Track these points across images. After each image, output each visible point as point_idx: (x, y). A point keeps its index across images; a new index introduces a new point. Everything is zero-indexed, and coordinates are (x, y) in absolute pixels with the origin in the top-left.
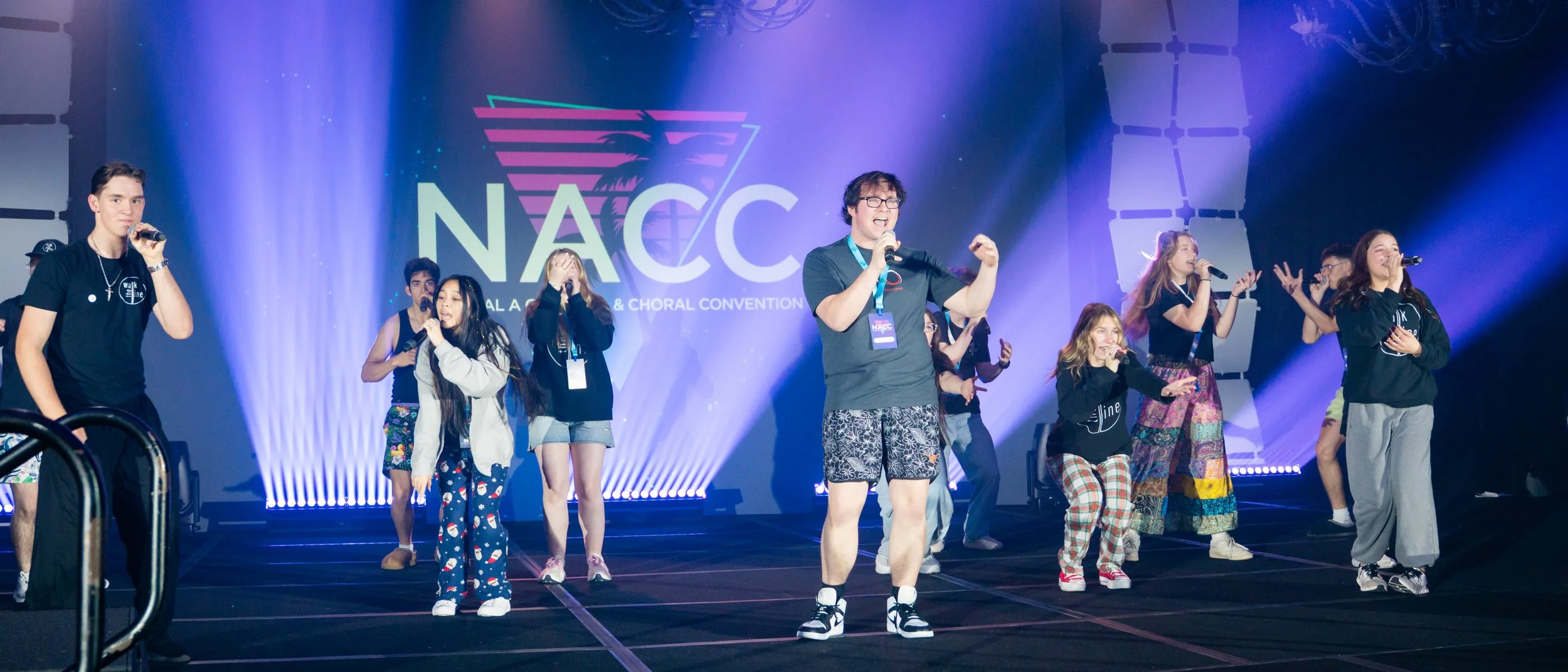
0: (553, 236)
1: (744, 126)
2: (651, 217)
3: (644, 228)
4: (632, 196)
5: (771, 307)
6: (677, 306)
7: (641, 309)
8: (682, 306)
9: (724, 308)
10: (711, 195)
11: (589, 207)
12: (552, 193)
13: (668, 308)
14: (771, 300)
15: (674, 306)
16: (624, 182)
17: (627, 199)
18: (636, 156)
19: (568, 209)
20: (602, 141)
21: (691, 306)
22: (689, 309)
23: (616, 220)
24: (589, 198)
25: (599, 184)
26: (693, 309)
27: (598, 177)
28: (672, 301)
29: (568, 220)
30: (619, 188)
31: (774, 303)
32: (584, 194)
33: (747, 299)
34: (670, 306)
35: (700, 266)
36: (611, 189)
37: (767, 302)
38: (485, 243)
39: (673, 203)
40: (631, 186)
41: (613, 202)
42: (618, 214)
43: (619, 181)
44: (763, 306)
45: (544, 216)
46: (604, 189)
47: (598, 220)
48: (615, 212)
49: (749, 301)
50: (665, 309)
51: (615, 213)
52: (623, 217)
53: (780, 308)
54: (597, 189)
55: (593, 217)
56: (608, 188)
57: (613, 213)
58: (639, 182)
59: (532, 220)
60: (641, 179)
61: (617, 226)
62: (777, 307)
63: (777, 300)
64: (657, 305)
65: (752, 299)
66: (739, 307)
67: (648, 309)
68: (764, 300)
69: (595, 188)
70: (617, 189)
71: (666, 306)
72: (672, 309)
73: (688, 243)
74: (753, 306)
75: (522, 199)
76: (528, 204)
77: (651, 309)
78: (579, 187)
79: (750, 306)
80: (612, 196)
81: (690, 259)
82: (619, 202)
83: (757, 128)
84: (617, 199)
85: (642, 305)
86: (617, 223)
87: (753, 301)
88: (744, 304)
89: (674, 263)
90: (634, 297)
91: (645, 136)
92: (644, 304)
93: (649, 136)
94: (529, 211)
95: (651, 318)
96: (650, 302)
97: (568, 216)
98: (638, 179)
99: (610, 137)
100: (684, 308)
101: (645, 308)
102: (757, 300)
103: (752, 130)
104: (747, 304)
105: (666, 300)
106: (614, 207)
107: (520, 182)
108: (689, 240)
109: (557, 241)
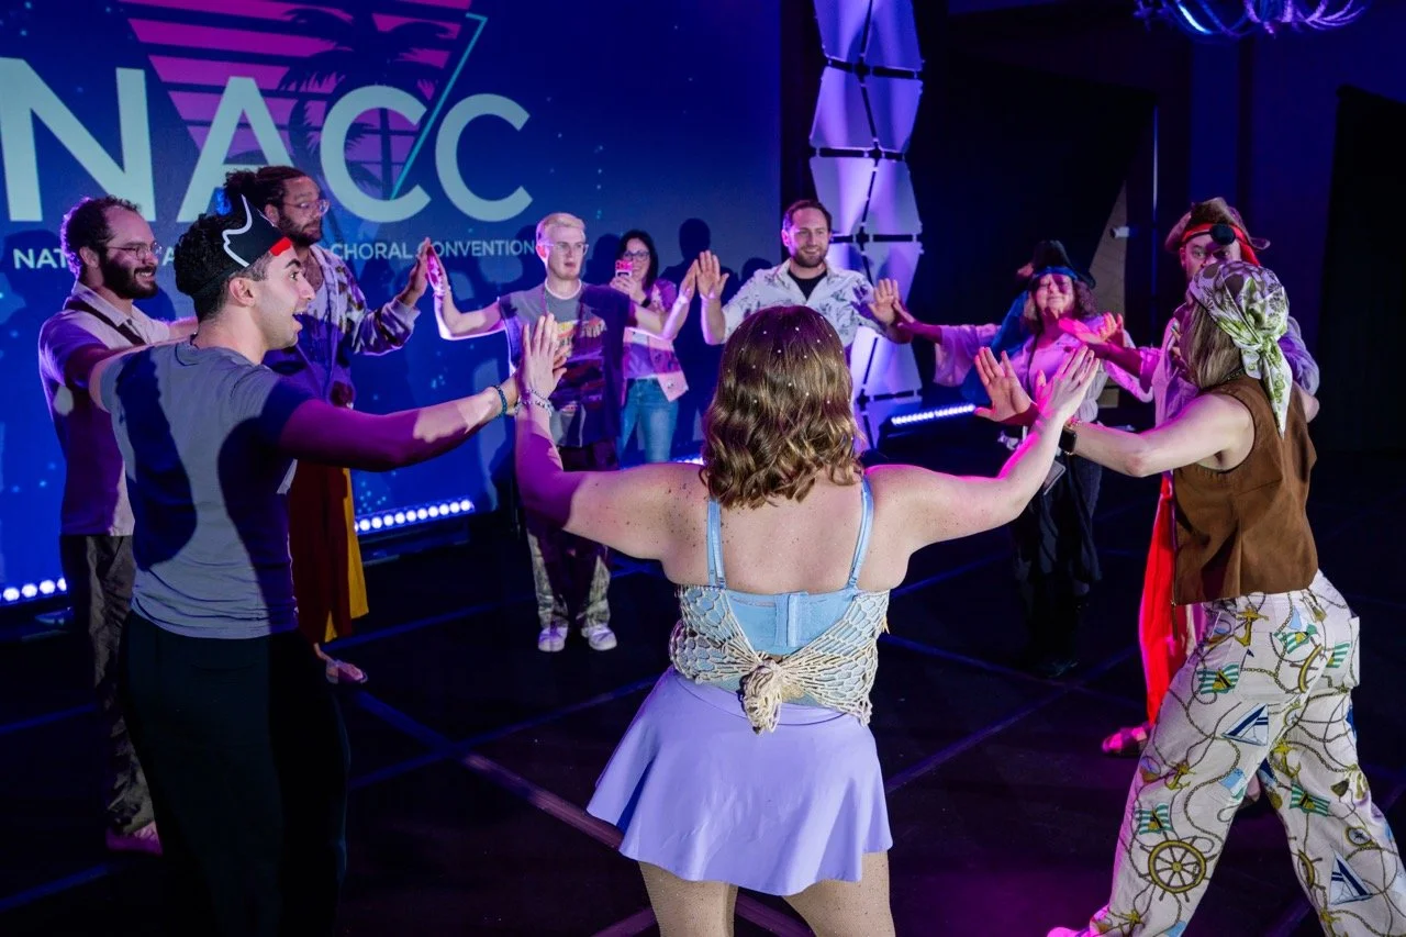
0: (223, 153)
1: (469, 15)
2: (356, 131)
3: (347, 147)
4: (331, 100)
5: (500, 253)
6: (391, 254)
7: (347, 258)
8: (398, 253)
9: (447, 255)
10: (430, 105)
11: (273, 111)
12: (220, 90)
13: (380, 255)
14: (500, 243)
15: (387, 253)
16: (320, 80)
17: (324, 104)
18: (335, 44)
19: (243, 115)
20: (288, 18)
21: (408, 253)
22: (406, 256)
23: (311, 134)
24: (271, 99)
25: (285, 81)
26: (410, 257)
27: (281, 72)
28: (384, 245)
29: (242, 131)
30: (314, 88)
31: (503, 246)
32: (265, 93)
33: (474, 243)
34: (383, 253)
35: (418, 200)
36: (303, 89)
37: (496, 247)
38: (120, 162)
39: (384, 113)
40: (328, 86)
41: (306, 107)
42: (313, 125)
43: (313, 78)
44: (492, 252)
45: (208, 124)
46: (292, 88)
47: (286, 133)
48: (308, 121)
49: (476, 246)
50: (377, 257)
51: (309, 124)
52: (319, 129)
53: (510, 254)
54: (283, 88)
55: (280, 127)
56: (298, 87)
57: (305, 123)
58: (340, 80)
59: (191, 129)
60: (343, 77)
61: (312, 141)
62: (507, 253)
63: (507, 243)
64: (366, 251)
65: (478, 242)
66: (465, 254)
67: (356, 257)
68: (492, 243)
69: (280, 86)
70: (310, 89)
71: (377, 252)
72: (385, 257)
73: (403, 169)
74: (481, 251)
75: (175, 96)
76: (185, 104)
77: (358, 255)
78: (258, 81)
79: (476, 252)
80: (303, 98)
81: (405, 189)
82: (314, 107)
83: (484, 20)
84: (310, 104)
85: (347, 252)
86: (310, 138)
87: (481, 246)
88: (470, 247)
89: (386, 196)
90: (338, 241)
91: (346, 17)
92: (351, 252)
93: (351, 17)
94: (185, 114)
95: (359, 270)
96: (358, 247)
97: (244, 125)
98: (338, 77)
99: (301, 14)
100: (400, 256)
101: (351, 256)
102: (485, 244)
103: (477, 23)
104: (474, 249)
105: (377, 245)
106: (307, 115)
107: (169, 70)
108: (404, 164)
109: (228, 161)
